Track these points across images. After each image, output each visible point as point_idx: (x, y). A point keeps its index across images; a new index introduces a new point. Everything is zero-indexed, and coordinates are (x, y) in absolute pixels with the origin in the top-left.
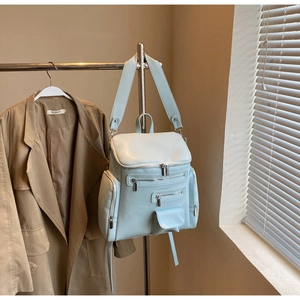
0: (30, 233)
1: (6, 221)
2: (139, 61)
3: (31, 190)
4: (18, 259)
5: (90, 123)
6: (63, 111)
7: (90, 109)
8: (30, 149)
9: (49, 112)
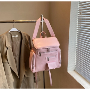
0: (8, 76)
1: (1, 73)
2: (41, 20)
3: (8, 62)
4: (5, 85)
5: (26, 39)
6: (17, 36)
7: (26, 35)
8: (8, 48)
9: (13, 36)
